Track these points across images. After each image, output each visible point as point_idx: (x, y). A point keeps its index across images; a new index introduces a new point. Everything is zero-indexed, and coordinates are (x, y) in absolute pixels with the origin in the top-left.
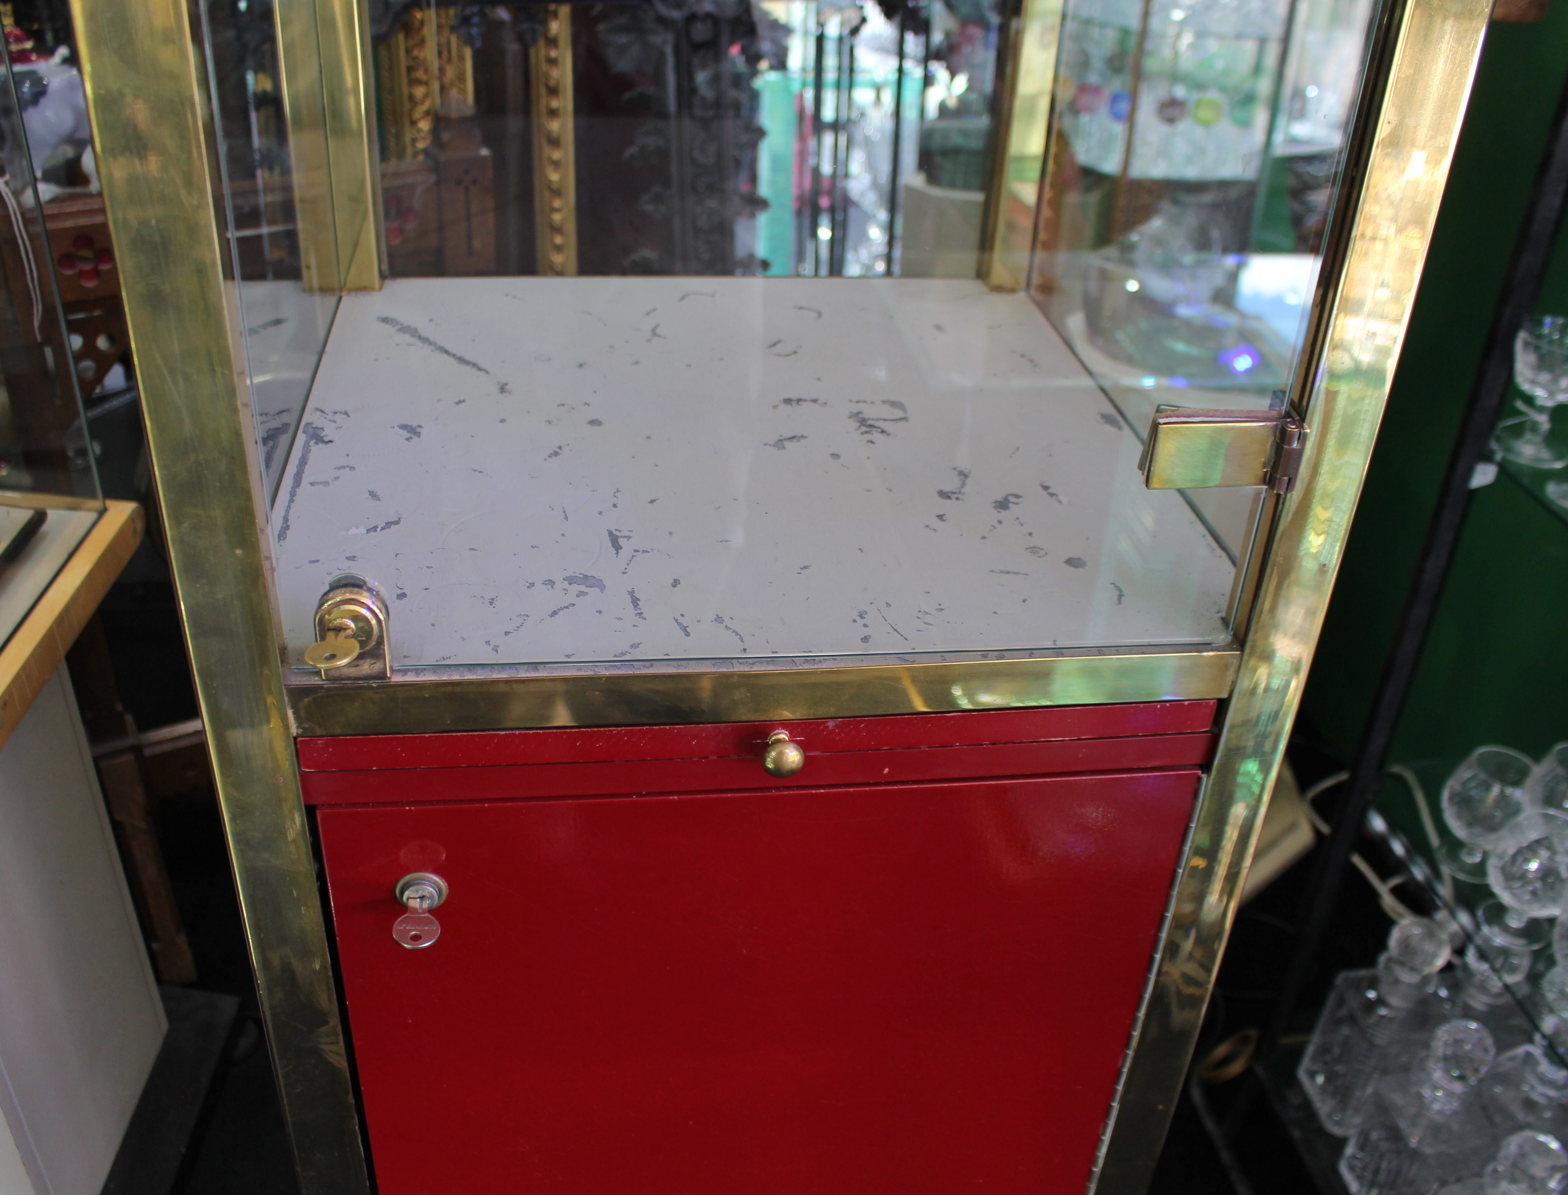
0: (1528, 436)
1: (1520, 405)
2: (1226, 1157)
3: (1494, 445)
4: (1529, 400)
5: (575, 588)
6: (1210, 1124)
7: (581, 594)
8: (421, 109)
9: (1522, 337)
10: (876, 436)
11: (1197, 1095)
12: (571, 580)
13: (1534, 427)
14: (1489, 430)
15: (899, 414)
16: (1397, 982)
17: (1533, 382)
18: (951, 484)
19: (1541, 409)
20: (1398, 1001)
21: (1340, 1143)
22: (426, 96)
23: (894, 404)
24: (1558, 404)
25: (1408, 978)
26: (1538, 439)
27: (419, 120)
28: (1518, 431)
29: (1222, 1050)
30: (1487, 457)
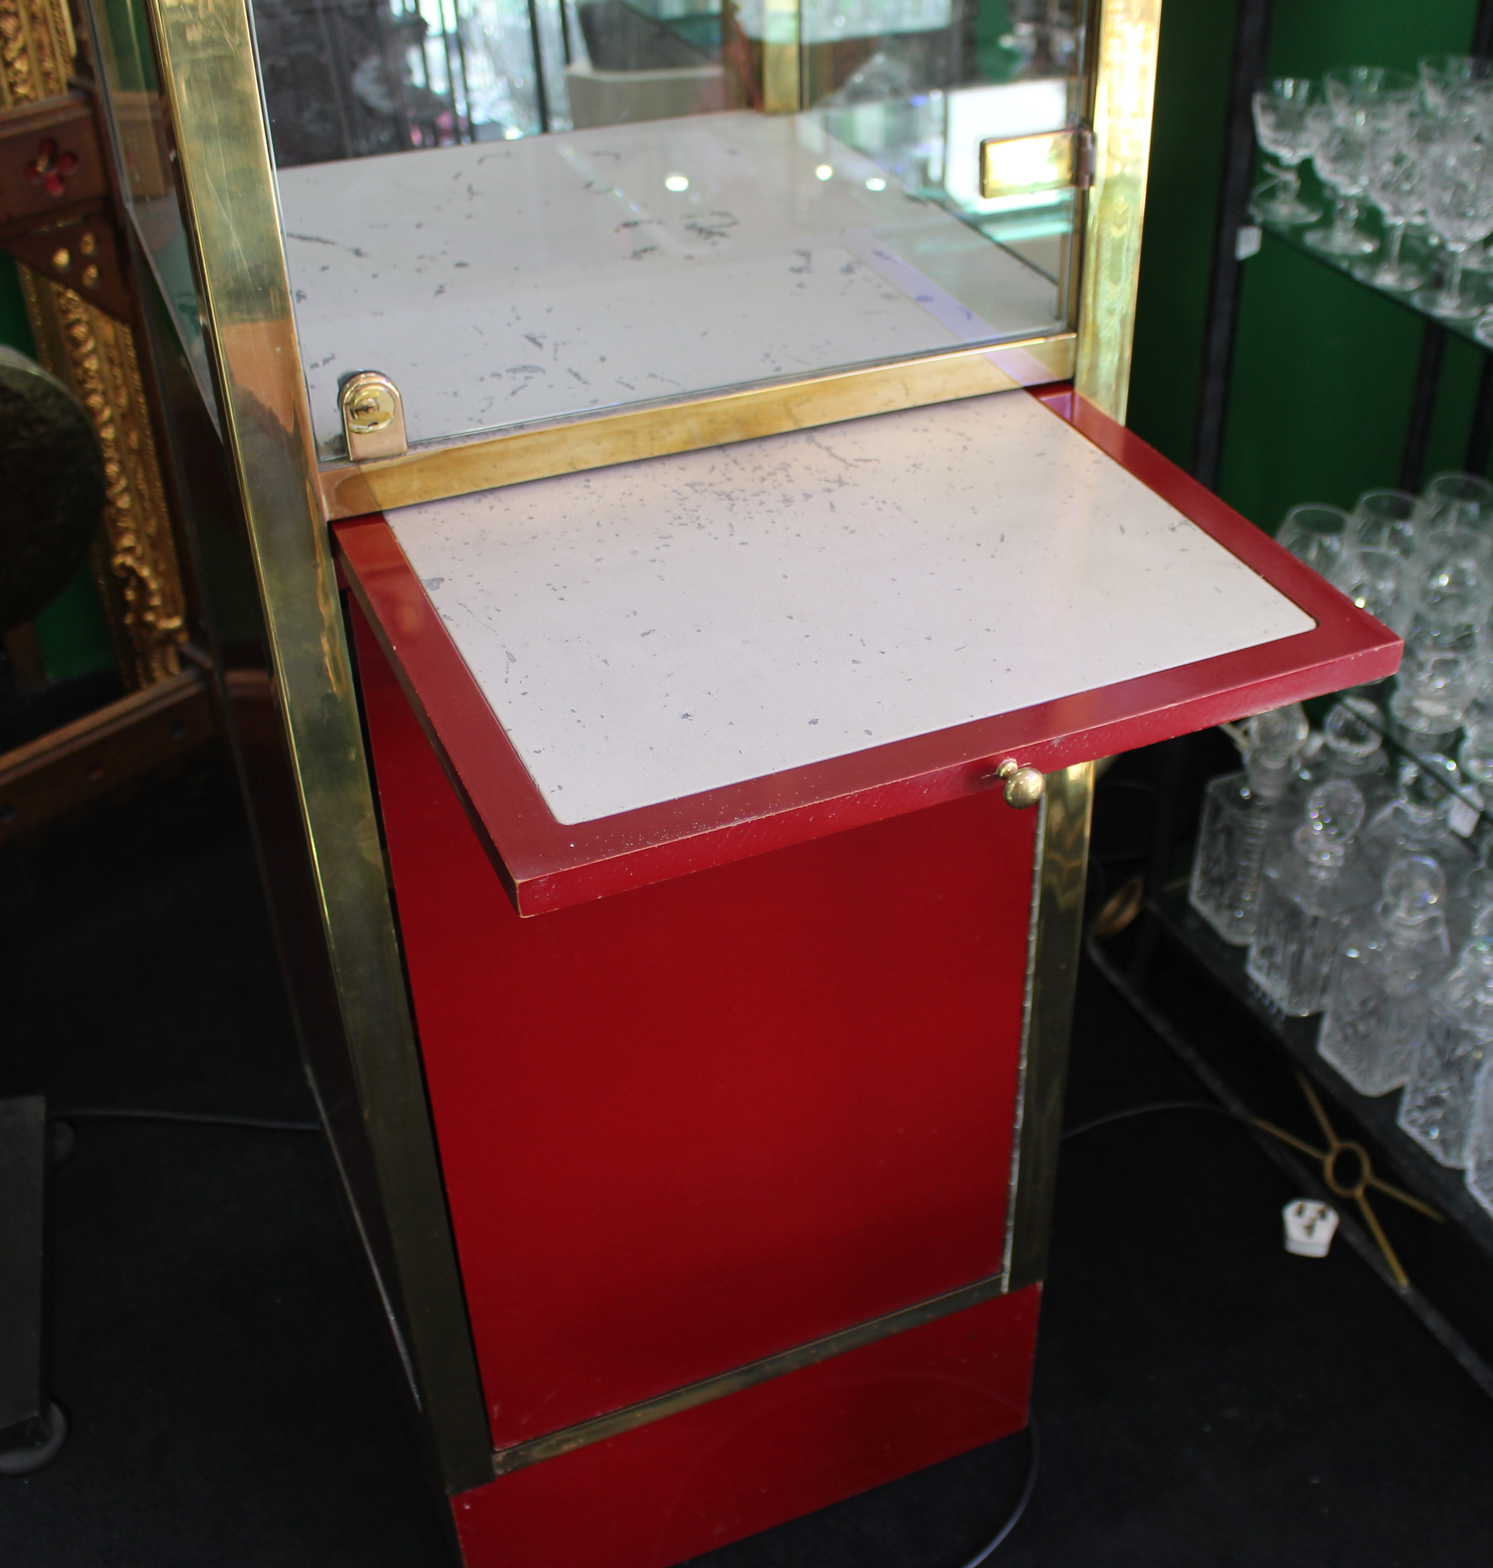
0: (1282, 196)
1: (1269, 168)
2: (1137, 1002)
3: (1253, 210)
4: (1275, 160)
5: (520, 376)
6: (1115, 978)
7: (527, 378)
8: (13, 49)
9: (1258, 101)
10: (717, 239)
11: (1096, 955)
12: (514, 371)
13: (1285, 186)
14: (1245, 197)
15: (728, 220)
16: (1265, 771)
17: (1276, 142)
18: (799, 262)
19: (1288, 168)
20: (1269, 792)
21: (1242, 952)
22: (18, 29)
23: (723, 214)
24: (1303, 159)
25: (1273, 764)
26: (1290, 196)
27: (14, 59)
28: (1271, 194)
29: (1111, 906)
30: (1248, 222)
